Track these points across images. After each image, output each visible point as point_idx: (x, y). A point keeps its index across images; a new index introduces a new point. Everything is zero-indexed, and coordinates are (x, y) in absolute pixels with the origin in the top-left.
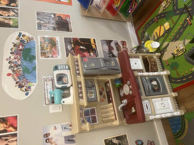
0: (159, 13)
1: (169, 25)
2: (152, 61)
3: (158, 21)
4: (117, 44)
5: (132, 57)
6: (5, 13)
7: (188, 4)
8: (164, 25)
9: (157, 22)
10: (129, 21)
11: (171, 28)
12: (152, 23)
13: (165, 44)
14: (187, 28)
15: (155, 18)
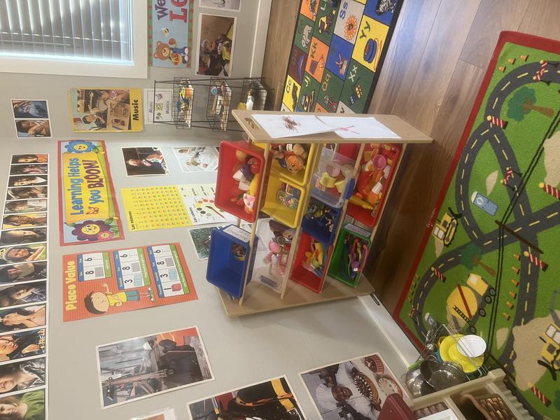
0: (438, 256)
1: (482, 279)
2: (493, 405)
3: (445, 275)
4: (354, 373)
5: (421, 410)
6: (6, 382)
7: (506, 216)
8: (468, 283)
9: (444, 279)
10: (363, 293)
11: (494, 286)
12: (431, 285)
13: (501, 336)
14: (539, 279)
15: (433, 269)
